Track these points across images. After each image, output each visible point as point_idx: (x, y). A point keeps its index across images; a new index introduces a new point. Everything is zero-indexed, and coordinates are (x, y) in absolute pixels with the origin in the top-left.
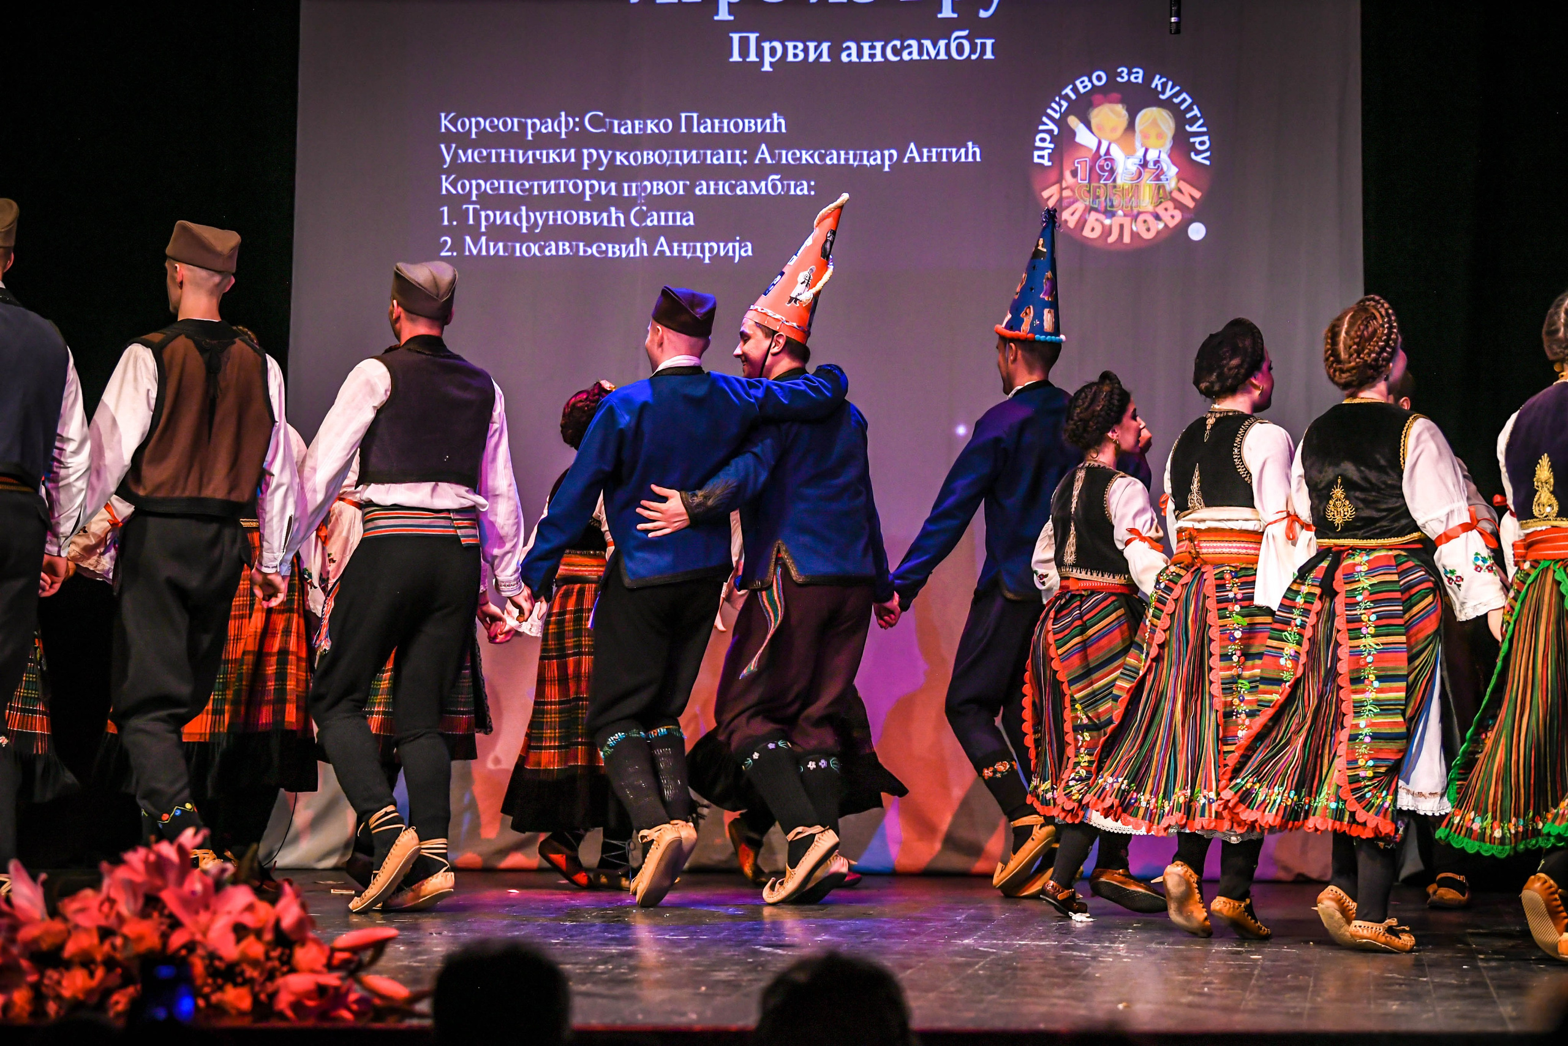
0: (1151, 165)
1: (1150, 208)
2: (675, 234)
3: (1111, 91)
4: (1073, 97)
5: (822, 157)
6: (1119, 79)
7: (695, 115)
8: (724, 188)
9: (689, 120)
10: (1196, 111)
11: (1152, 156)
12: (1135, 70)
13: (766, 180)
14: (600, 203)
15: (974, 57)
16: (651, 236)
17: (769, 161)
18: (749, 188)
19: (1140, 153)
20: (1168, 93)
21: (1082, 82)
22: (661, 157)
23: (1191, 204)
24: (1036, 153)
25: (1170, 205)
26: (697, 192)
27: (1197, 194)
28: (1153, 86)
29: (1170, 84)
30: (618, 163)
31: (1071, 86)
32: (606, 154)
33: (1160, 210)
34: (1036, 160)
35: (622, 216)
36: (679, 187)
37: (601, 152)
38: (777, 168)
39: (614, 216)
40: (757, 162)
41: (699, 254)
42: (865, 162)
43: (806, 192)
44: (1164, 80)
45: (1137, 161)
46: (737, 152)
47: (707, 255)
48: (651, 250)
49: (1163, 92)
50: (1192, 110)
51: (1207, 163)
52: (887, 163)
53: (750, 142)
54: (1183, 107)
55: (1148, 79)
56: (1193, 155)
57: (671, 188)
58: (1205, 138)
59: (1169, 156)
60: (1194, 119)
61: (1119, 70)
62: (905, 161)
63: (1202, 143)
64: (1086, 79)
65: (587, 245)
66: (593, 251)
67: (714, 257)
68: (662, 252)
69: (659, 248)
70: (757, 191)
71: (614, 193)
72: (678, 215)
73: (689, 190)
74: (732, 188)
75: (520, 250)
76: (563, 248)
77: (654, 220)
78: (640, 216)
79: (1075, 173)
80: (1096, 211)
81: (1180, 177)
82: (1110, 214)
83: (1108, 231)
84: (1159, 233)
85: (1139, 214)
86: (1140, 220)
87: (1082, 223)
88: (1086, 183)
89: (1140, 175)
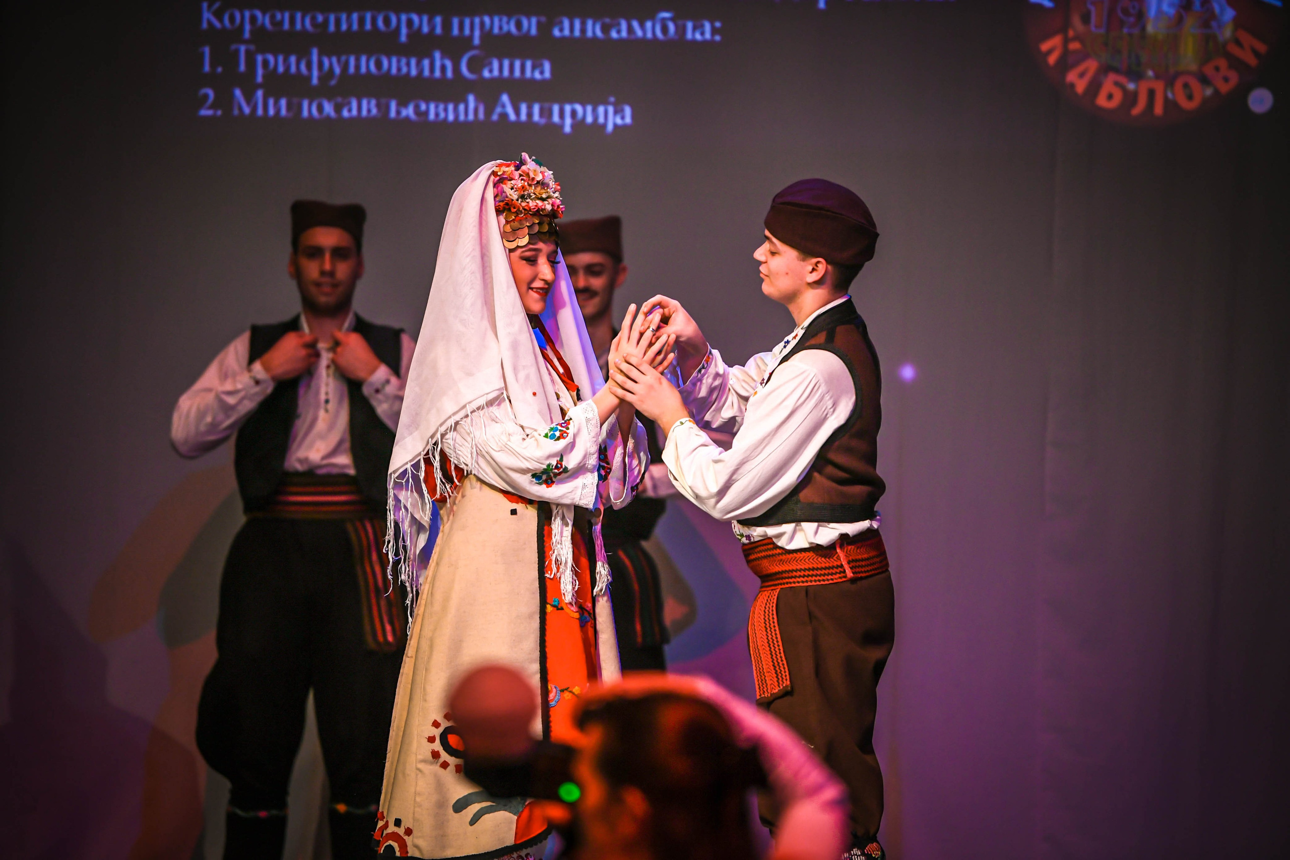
0: (1197, 6)
1: (1193, 67)
2: (523, 90)
8: (593, 28)
13: (652, 17)
14: (420, 45)
16: (490, 92)
18: (630, 30)
23: (1252, 61)
25: (1223, 63)
26: (556, 33)
27: (1262, 48)
33: (1209, 70)
35: (449, 64)
36: (531, 25)
39: (439, 64)
41: (556, 118)
43: (708, 36)
47: (568, 121)
48: (489, 111)
57: (519, 25)
65: (403, 104)
66: (409, 112)
67: (578, 124)
68: (504, 115)
69: (499, 110)
70: (639, 33)
71: (438, 30)
72: (529, 64)
73: (545, 29)
74: (606, 29)
75: (308, 109)
76: (368, 107)
77: (493, 70)
78: (476, 65)
79: (1086, 19)
80: (1116, 71)
81: (1238, 23)
82: (1136, 75)
83: (1130, 99)
84: (1205, 101)
85: (1178, 74)
86: (1179, 84)
87: (1094, 87)
88: (1102, 31)
89: (1179, 21)
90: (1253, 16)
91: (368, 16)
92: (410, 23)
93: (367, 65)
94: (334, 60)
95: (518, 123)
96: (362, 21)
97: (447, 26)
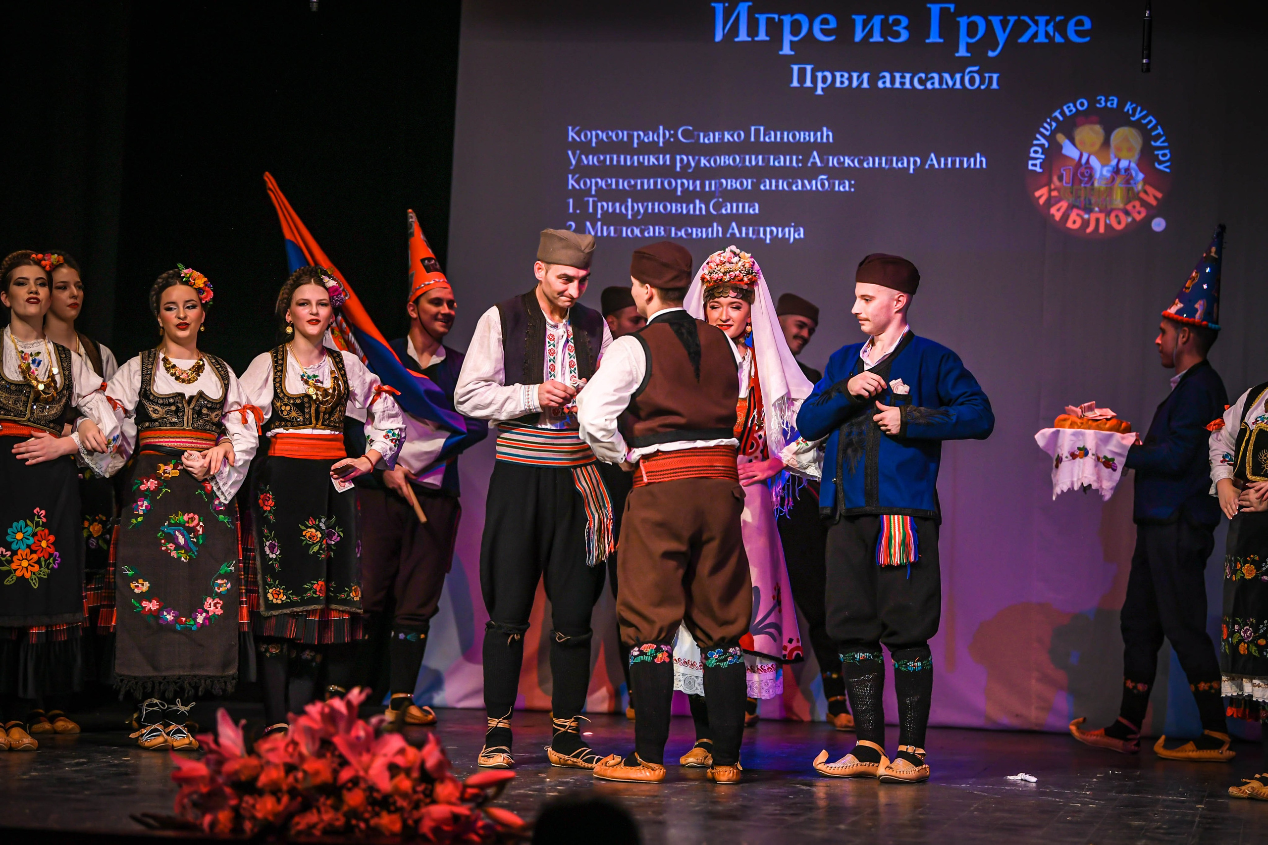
0: (1123, 172)
1: (1121, 206)
3: (1091, 115)
4: (1061, 118)
5: (861, 162)
6: (1098, 105)
7: (762, 128)
8: (783, 185)
9: (757, 132)
10: (1160, 130)
11: (1124, 164)
12: (1111, 98)
13: (817, 179)
14: (688, 197)
15: (983, 87)
16: (725, 221)
17: (819, 164)
18: (803, 185)
19: (1114, 162)
20: (1137, 116)
21: (1068, 107)
22: (734, 160)
23: (1154, 203)
24: (1031, 162)
25: (1137, 204)
26: (762, 188)
27: (1159, 195)
28: (1126, 110)
29: (1139, 109)
30: (702, 165)
31: (1059, 111)
32: (694, 159)
33: (1129, 208)
34: (1030, 167)
35: (703, 206)
36: (748, 184)
37: (690, 157)
38: (826, 169)
39: (698, 207)
40: (809, 165)
41: (762, 235)
42: (894, 165)
43: (847, 188)
44: (1134, 105)
45: (1110, 168)
46: (794, 158)
47: (768, 236)
48: (725, 232)
49: (1134, 115)
50: (1157, 129)
51: (1168, 170)
52: (912, 167)
53: (804, 149)
54: (1149, 127)
55: (1121, 105)
56: (1157, 165)
57: (742, 184)
58: (1167, 151)
59: (1138, 165)
60: (1158, 136)
61: (1098, 98)
62: (927, 167)
63: (1164, 155)
64: (1071, 105)
65: (678, 229)
66: (682, 233)
67: (774, 238)
68: (733, 233)
69: (730, 231)
70: (808, 187)
71: (698, 188)
72: (747, 205)
73: (756, 186)
74: (789, 185)
75: (626, 232)
76: (659, 231)
77: (727, 209)
78: (718, 206)
79: (1061, 178)
80: (1077, 208)
81: (1145, 182)
82: (1088, 210)
83: (1086, 223)
84: (1128, 225)
85: (1112, 210)
86: (1113, 214)
87: (1066, 217)
88: (1069, 185)
89: (1113, 179)
90: (1153, 177)
91: (660, 181)
92: (681, 183)
93: (658, 207)
94: (640, 204)
95: (741, 238)
97: (703, 185)
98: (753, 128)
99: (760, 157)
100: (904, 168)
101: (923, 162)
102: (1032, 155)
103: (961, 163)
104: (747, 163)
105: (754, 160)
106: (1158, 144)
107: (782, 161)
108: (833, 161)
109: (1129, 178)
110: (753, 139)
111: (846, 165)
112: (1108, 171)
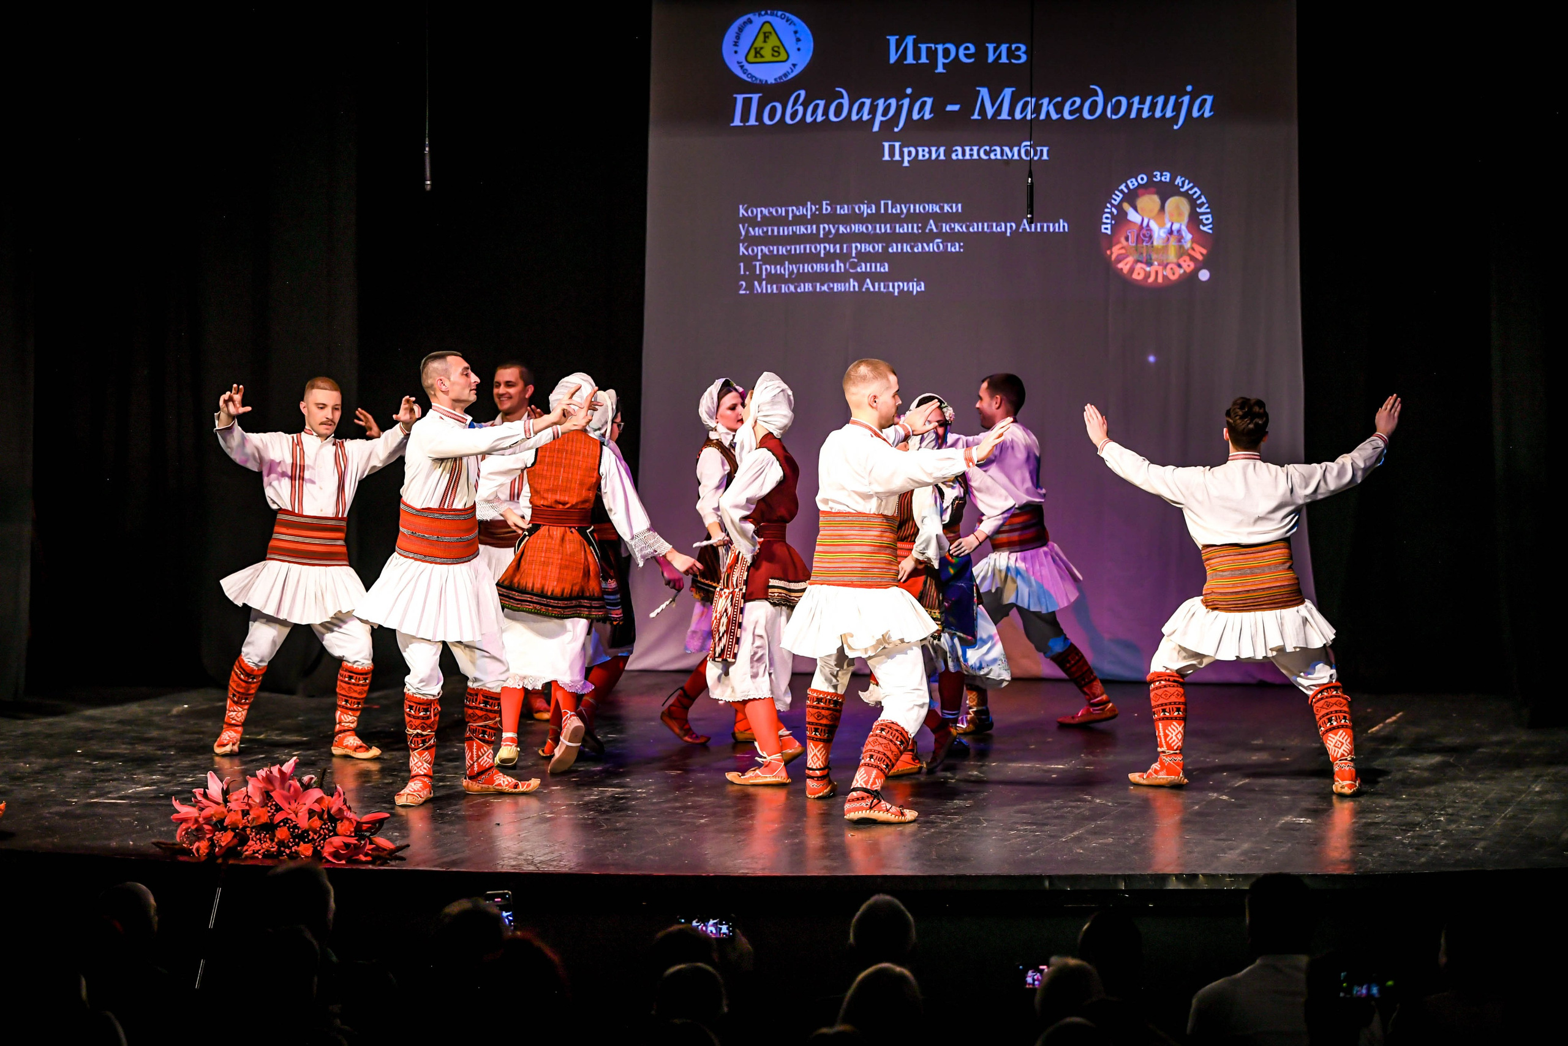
0: (1175, 233)
1: (1175, 260)
2: (876, 277)
3: (1151, 186)
4: (1126, 191)
5: (967, 228)
6: (1155, 179)
7: (890, 202)
8: (907, 248)
9: (886, 205)
10: (1203, 199)
11: (1176, 227)
12: (1164, 173)
13: (933, 242)
14: (830, 258)
16: (861, 278)
17: (935, 230)
18: (923, 247)
19: (1168, 225)
20: (1186, 187)
21: (1131, 182)
22: (867, 228)
23: (1200, 258)
24: (1103, 226)
25: (1187, 258)
26: (890, 250)
27: (1204, 251)
28: (1176, 183)
29: (1187, 181)
30: (841, 232)
31: (1124, 184)
32: (834, 227)
33: (1181, 262)
34: (1103, 231)
35: (842, 265)
36: (879, 247)
37: (831, 226)
38: (940, 234)
39: (839, 266)
40: (927, 231)
41: (891, 289)
42: (995, 230)
43: (957, 249)
44: (1183, 179)
45: (1166, 230)
46: (915, 225)
47: (896, 290)
48: (860, 287)
49: (1183, 186)
50: (1201, 198)
51: (1210, 231)
52: (1009, 230)
53: (923, 218)
54: (1195, 197)
55: (1173, 179)
56: (1201, 227)
57: (874, 248)
58: (1209, 216)
59: (1187, 227)
60: (1203, 204)
61: (1155, 173)
62: (1021, 230)
63: (1207, 219)
64: (1134, 180)
65: (822, 284)
66: (825, 288)
67: (901, 292)
68: (868, 289)
69: (865, 286)
70: (927, 249)
71: (838, 251)
72: (878, 265)
73: (885, 249)
74: (912, 248)
75: (784, 289)
76: (808, 287)
77: (863, 268)
78: (854, 265)
79: (1127, 239)
80: (1141, 262)
81: (1193, 241)
82: (1150, 264)
83: (1148, 275)
84: (1180, 276)
85: (1167, 264)
86: (1169, 267)
87: (1132, 270)
88: (1134, 245)
89: (1168, 239)
90: (1199, 237)
91: (808, 246)
92: (825, 248)
93: (807, 268)
94: (794, 266)
95: (874, 292)
96: (805, 249)
97: (841, 248)
98: (882, 202)
99: (888, 226)
100: (1002, 232)
101: (1018, 227)
102: (1105, 221)
103: (1048, 228)
104: (878, 231)
105: (883, 228)
106: (1202, 210)
107: (906, 229)
108: (946, 228)
109: (1180, 239)
110: (882, 211)
111: (956, 230)
112: (1164, 233)
